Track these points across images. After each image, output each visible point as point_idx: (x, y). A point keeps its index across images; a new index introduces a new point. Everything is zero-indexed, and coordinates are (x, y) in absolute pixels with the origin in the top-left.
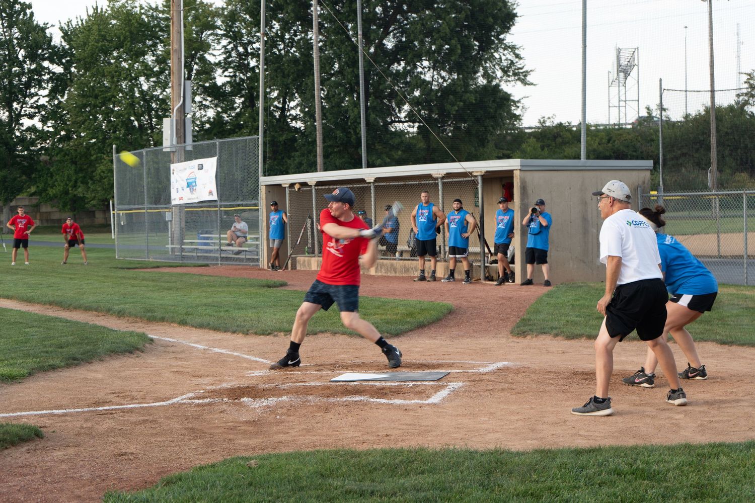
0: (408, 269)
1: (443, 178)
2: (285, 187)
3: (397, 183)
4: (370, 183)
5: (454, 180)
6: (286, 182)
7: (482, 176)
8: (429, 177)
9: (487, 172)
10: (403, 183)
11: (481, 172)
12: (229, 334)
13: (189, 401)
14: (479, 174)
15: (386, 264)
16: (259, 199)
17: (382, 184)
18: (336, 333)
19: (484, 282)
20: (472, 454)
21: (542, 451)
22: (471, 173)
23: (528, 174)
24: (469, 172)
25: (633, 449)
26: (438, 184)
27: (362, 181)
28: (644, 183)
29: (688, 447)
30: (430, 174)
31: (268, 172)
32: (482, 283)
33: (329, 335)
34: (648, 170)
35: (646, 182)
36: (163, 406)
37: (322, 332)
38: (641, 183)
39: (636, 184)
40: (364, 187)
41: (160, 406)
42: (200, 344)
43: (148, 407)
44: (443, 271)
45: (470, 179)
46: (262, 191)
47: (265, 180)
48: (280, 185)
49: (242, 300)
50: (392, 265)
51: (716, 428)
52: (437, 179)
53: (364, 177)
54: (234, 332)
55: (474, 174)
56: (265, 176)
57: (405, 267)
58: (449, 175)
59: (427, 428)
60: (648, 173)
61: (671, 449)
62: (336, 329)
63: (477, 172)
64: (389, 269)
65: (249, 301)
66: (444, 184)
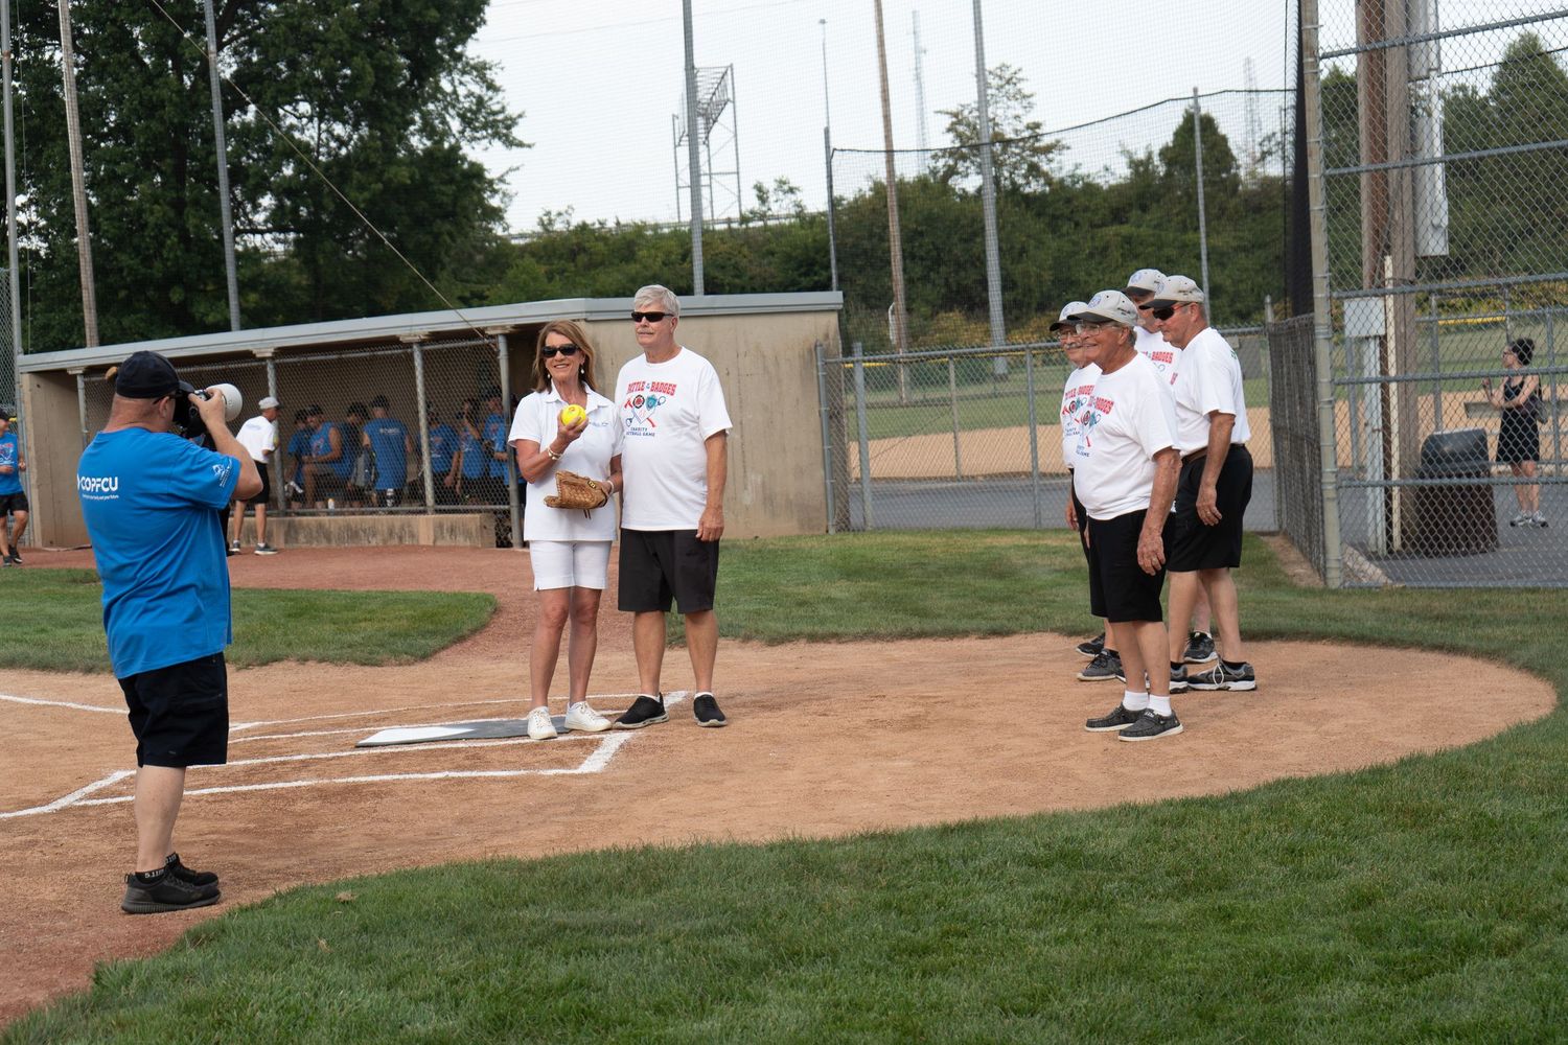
0: (356, 532)
1: (422, 343)
2: (75, 376)
3: (323, 358)
4: (263, 359)
5: (447, 346)
6: (76, 364)
7: (505, 335)
8: (392, 341)
9: (517, 327)
10: (335, 357)
11: (503, 327)
12: (77, 674)
13: (95, 802)
14: (499, 332)
15: (308, 525)
16: (18, 403)
17: (291, 360)
18: (306, 660)
19: (521, 550)
20: (751, 850)
21: (873, 837)
22: (482, 331)
23: (603, 327)
24: (478, 329)
25: (1039, 818)
26: (412, 355)
27: (247, 355)
28: (827, 336)
29: (1130, 812)
30: (394, 336)
31: (36, 345)
32: (516, 553)
33: (294, 664)
34: (833, 311)
35: (831, 334)
36: (45, 815)
37: (276, 660)
38: (821, 337)
39: (813, 341)
40: (250, 369)
41: (37, 816)
42: (29, 697)
43: (16, 818)
44: (432, 533)
45: (480, 342)
46: (25, 384)
47: (27, 362)
48: (63, 372)
49: (51, 608)
50: (320, 526)
51: (1149, 777)
52: (409, 345)
53: (250, 348)
54: (89, 670)
55: (489, 332)
56: (26, 353)
57: (348, 527)
58: (436, 337)
59: (609, 816)
60: (833, 319)
61: (1101, 815)
62: (301, 652)
63: (495, 328)
64: (315, 534)
65: (69, 611)
66: (426, 356)
